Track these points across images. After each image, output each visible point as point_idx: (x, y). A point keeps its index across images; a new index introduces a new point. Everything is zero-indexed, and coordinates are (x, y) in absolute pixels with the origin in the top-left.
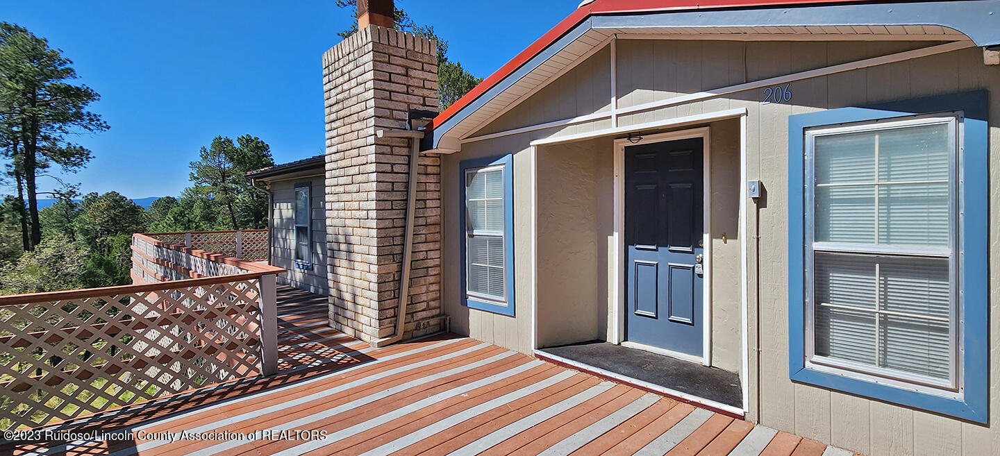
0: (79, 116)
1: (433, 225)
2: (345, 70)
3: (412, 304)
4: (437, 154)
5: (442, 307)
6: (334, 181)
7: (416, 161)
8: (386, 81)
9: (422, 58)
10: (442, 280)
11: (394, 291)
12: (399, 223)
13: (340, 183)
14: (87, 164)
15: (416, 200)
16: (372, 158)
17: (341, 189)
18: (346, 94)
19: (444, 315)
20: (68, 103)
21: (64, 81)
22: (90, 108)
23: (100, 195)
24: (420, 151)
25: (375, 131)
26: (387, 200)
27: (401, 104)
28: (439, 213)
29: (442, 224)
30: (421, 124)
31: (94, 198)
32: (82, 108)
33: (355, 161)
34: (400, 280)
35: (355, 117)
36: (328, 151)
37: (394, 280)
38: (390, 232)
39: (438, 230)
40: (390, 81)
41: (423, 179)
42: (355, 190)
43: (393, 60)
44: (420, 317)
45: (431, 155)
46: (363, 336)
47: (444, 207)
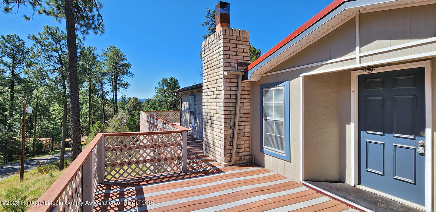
0: (127, 73)
1: (247, 114)
2: (211, 48)
3: (238, 149)
4: (249, 82)
5: (251, 151)
6: (206, 94)
7: (240, 85)
8: (228, 51)
9: (243, 39)
10: (251, 139)
11: (231, 142)
12: (233, 112)
13: (208, 94)
14: (129, 88)
15: (240, 102)
16: (222, 84)
17: (209, 97)
18: (211, 58)
19: (252, 155)
20: (125, 69)
21: (124, 62)
22: (130, 70)
23: (132, 98)
24: (242, 80)
25: (224, 72)
26: (228, 102)
27: (234, 60)
28: (250, 108)
29: (251, 114)
30: (242, 68)
31: (130, 99)
32: (128, 70)
33: (215, 85)
34: (233, 137)
35: (215, 67)
36: (204, 81)
37: (231, 137)
38: (229, 116)
39: (249, 116)
40: (230, 50)
41: (243, 93)
42: (215, 97)
43: (231, 41)
44: (241, 155)
45: (246, 82)
46: (217, 160)
47: (252, 106)
